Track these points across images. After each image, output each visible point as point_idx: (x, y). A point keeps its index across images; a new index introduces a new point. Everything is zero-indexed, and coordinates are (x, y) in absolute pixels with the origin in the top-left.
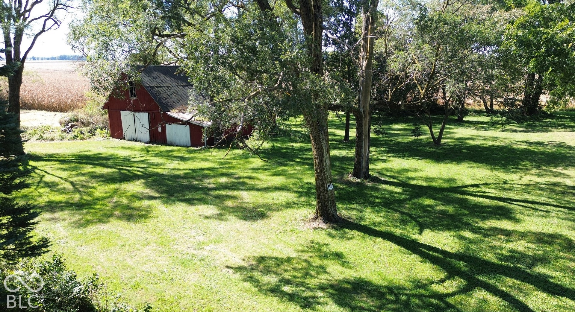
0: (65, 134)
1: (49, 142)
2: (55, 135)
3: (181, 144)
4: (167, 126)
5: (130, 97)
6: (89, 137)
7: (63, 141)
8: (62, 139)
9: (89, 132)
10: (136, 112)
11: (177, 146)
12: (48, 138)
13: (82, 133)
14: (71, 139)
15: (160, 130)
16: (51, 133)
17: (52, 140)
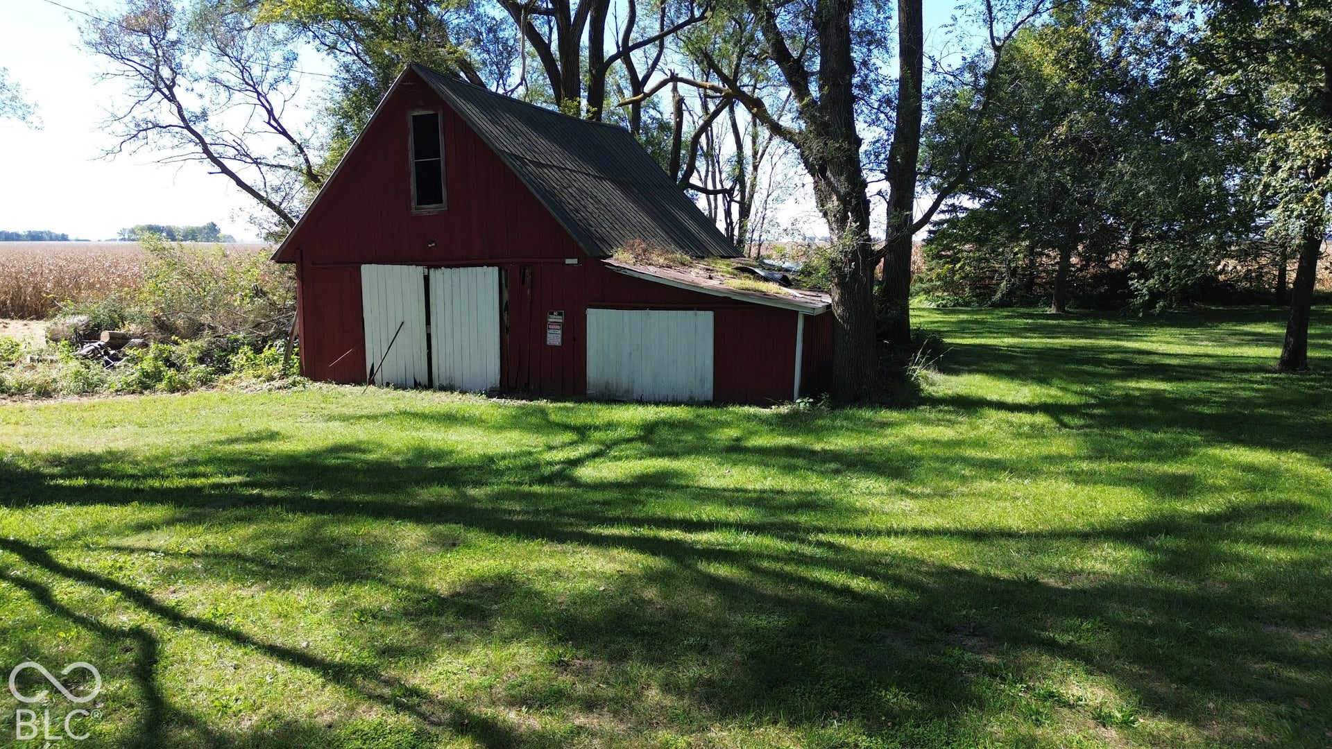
0: (96, 368)
1: (28, 404)
2: (54, 374)
3: (665, 392)
4: (596, 318)
5: (414, 204)
6: (206, 382)
7: (95, 400)
8: (88, 388)
9: (201, 360)
10: (437, 267)
11: (641, 402)
12: (27, 387)
13: (170, 364)
14: (127, 389)
15: (554, 338)
16: (33, 368)
17: (44, 392)
